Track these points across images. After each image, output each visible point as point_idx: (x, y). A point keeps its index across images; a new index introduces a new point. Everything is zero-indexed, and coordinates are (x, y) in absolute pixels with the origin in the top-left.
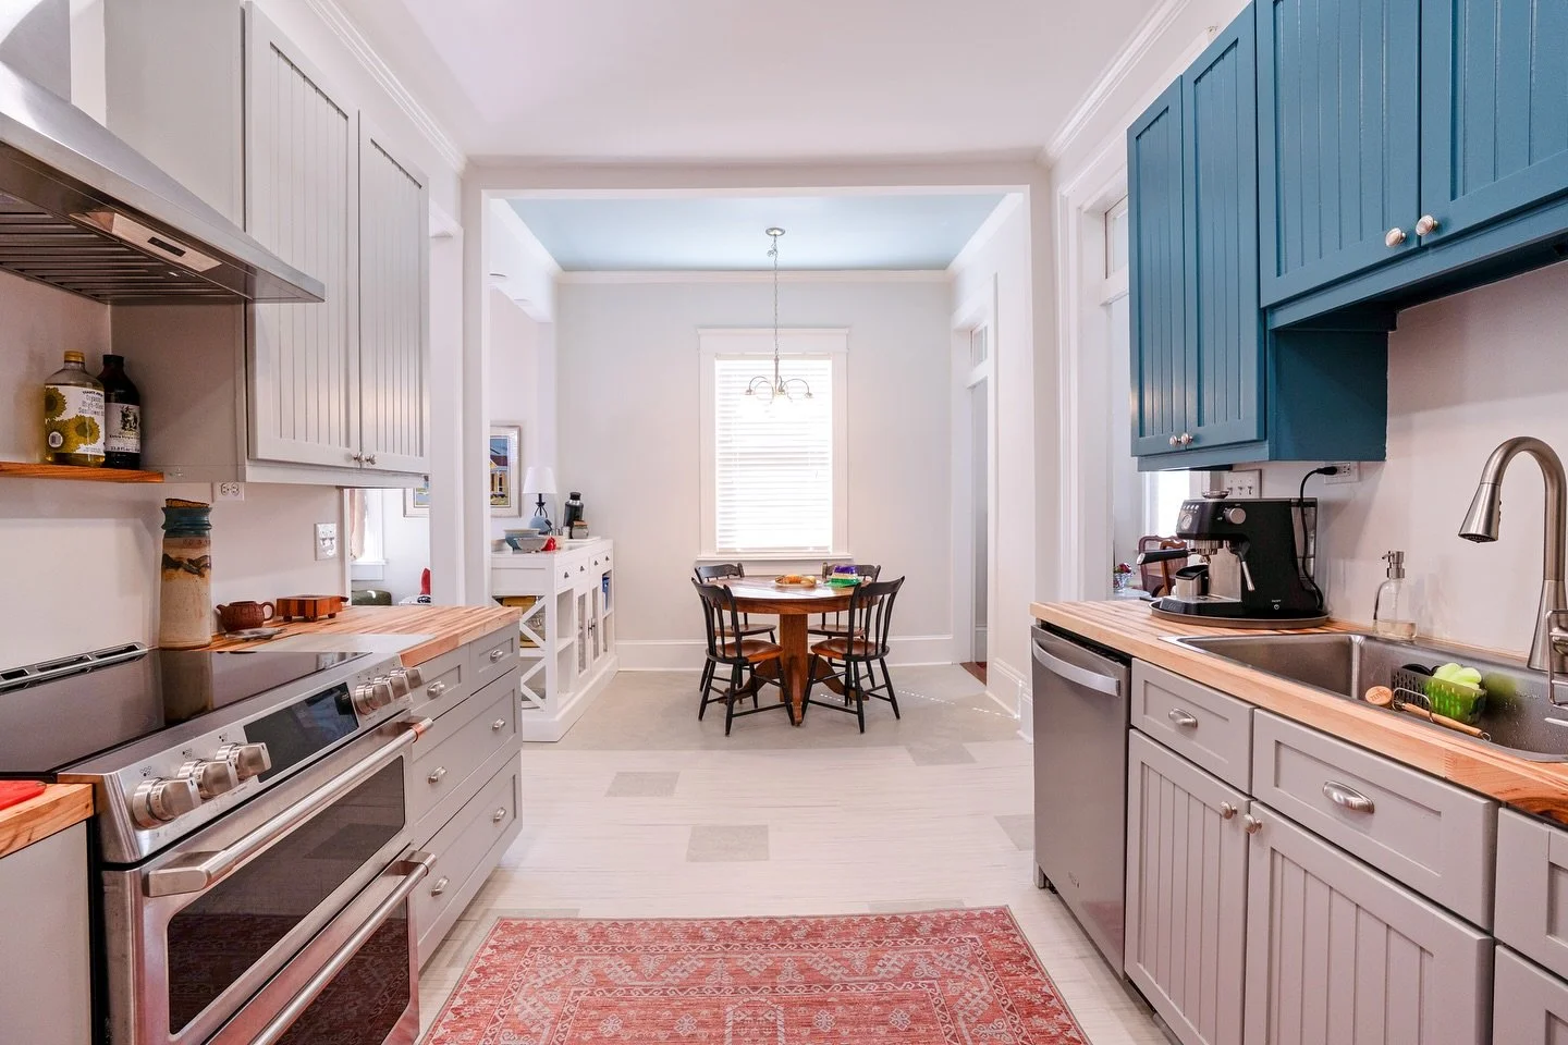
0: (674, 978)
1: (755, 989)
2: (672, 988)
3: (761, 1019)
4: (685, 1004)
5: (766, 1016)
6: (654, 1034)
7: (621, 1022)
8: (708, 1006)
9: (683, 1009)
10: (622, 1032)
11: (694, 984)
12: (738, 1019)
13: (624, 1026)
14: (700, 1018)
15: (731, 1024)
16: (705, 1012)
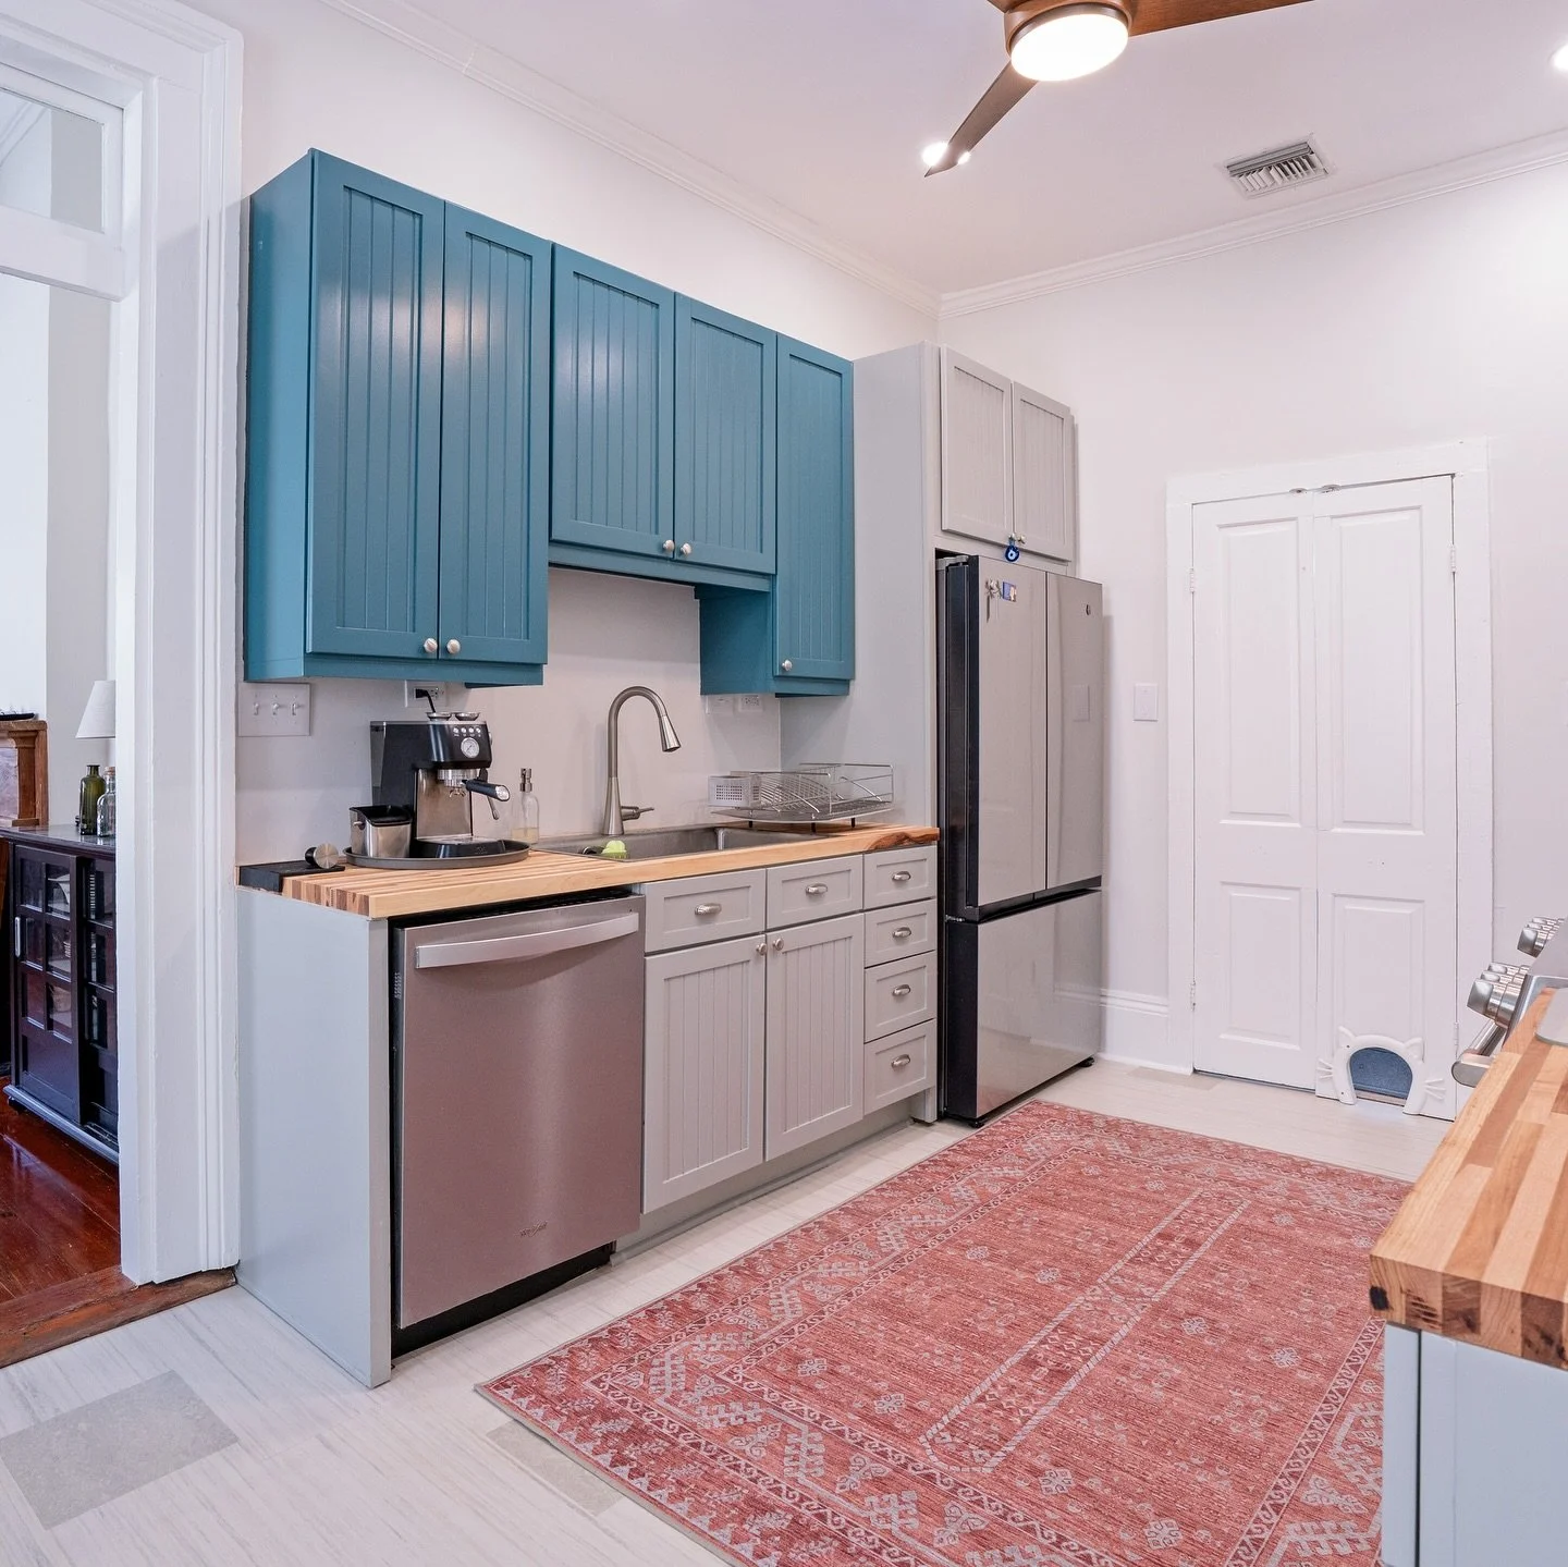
0: (1029, 1557)
1: (930, 1477)
2: (1046, 1542)
3: (958, 1441)
4: (1040, 1507)
5: (949, 1439)
6: (1108, 1491)
7: (1146, 1531)
8: (1013, 1489)
9: (1049, 1503)
10: (1150, 1516)
11: (1009, 1529)
12: (986, 1453)
13: (1145, 1523)
14: (1034, 1480)
15: (1000, 1454)
16: (1021, 1484)
